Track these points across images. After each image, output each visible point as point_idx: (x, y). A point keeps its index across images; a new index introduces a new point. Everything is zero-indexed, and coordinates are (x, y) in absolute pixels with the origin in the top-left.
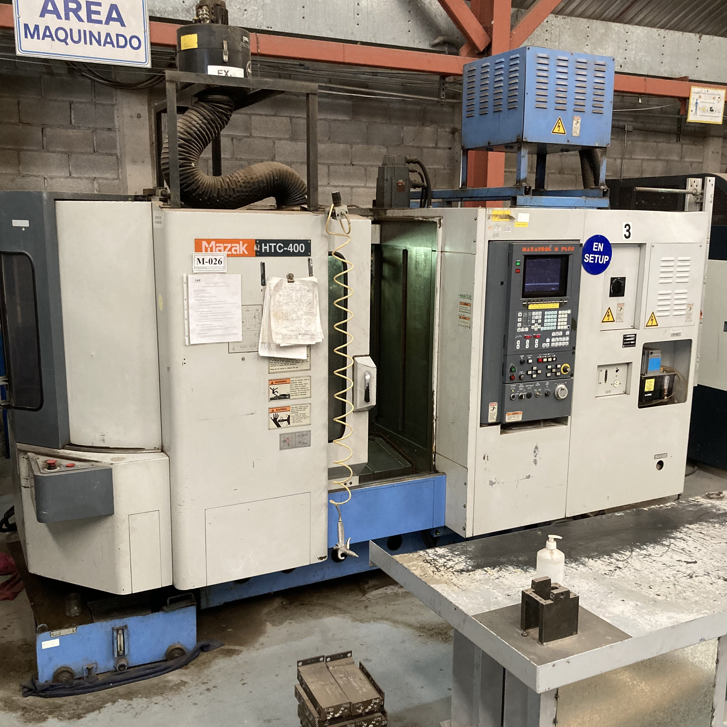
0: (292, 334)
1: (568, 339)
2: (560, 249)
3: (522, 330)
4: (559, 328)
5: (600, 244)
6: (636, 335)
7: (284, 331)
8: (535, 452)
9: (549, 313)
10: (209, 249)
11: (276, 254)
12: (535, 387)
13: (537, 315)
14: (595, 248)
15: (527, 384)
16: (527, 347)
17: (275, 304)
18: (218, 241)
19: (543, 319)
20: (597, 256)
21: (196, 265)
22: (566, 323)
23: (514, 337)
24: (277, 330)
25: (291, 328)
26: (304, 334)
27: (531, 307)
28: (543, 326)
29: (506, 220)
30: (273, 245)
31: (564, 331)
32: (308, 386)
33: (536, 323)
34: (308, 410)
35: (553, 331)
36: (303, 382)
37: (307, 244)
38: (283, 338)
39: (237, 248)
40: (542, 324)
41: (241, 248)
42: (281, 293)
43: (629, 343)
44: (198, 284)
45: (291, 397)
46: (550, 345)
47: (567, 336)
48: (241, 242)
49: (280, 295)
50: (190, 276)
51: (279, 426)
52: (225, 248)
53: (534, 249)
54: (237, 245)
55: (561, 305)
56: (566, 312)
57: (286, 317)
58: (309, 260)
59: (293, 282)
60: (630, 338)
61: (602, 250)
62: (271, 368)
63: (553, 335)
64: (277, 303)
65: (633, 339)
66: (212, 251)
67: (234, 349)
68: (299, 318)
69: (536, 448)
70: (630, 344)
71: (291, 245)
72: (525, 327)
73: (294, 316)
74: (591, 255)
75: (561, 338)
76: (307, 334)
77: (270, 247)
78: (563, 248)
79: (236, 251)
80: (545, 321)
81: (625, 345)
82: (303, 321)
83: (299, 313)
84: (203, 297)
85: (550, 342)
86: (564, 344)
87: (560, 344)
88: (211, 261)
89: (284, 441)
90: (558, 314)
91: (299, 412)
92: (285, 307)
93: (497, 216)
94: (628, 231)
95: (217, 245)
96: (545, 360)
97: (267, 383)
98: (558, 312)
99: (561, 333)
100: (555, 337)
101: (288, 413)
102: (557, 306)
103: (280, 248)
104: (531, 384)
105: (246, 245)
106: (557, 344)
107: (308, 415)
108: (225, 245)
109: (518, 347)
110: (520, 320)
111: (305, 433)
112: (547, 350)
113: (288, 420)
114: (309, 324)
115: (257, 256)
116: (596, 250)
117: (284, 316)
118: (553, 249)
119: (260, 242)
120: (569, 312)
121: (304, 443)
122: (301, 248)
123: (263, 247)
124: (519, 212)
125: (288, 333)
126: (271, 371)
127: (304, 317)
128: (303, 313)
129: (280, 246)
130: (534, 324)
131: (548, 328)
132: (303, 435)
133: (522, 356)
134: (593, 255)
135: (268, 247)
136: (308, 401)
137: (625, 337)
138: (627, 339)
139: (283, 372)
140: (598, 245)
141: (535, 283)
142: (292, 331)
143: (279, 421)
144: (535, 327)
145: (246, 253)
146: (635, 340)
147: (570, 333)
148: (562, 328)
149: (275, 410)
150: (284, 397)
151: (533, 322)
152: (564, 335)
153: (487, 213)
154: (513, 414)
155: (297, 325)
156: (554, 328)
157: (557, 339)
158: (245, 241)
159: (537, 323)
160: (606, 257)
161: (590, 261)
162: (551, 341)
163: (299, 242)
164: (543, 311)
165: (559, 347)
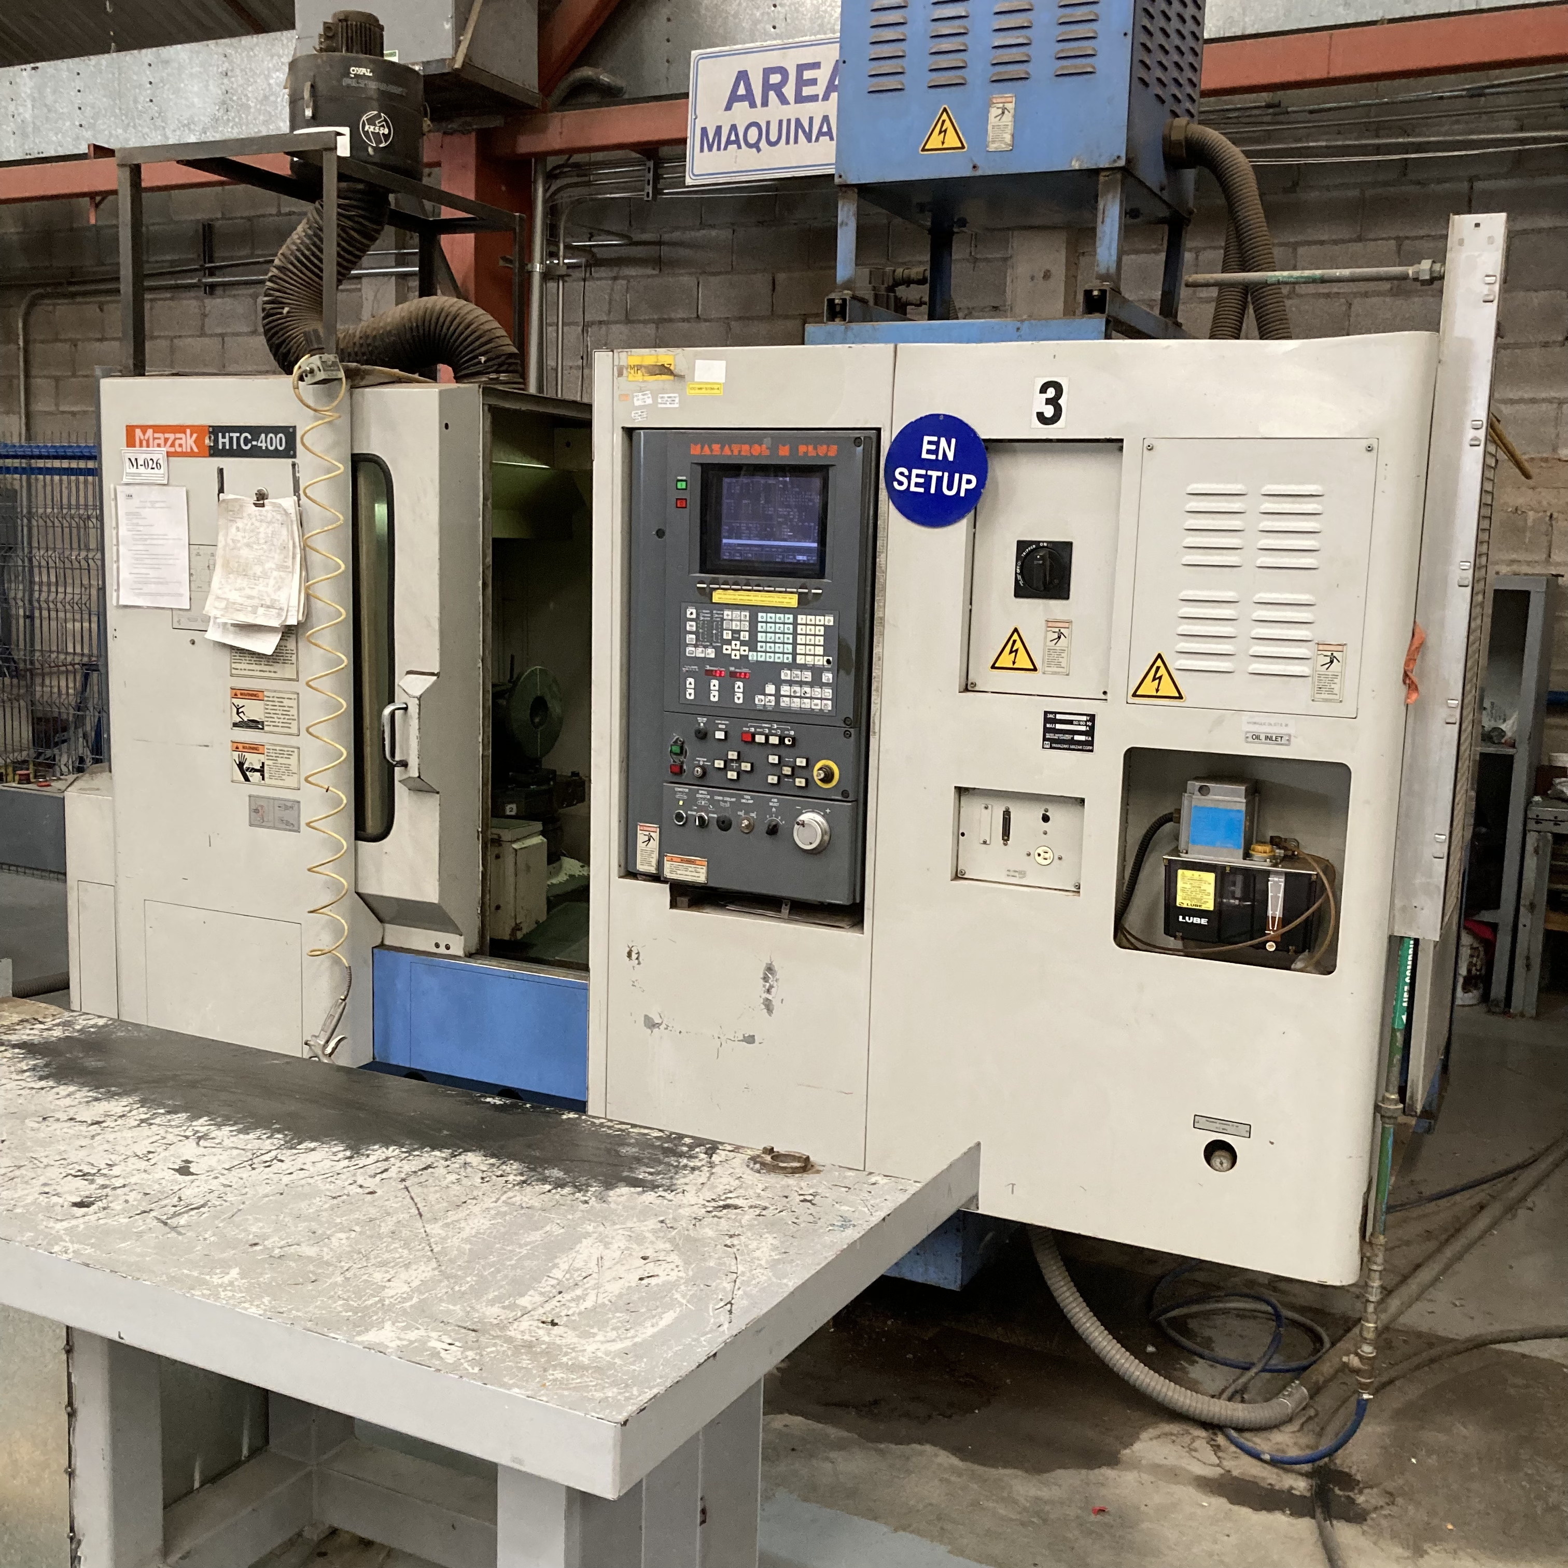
0: (250, 602)
1: (828, 693)
2: (794, 450)
3: (699, 653)
4: (800, 660)
5: (943, 440)
6: (1092, 718)
7: (234, 596)
8: (765, 979)
9: (771, 616)
10: (144, 443)
11: (240, 453)
12: (737, 806)
13: (736, 621)
14: (929, 452)
15: (720, 794)
16: (714, 697)
17: (227, 545)
18: (157, 429)
19: (753, 631)
20: (935, 474)
21: (128, 471)
22: (820, 650)
23: (680, 670)
24: (219, 592)
25: (248, 592)
26: (268, 607)
27: (718, 597)
28: (753, 649)
29: (664, 377)
30: (235, 435)
31: (817, 671)
32: (294, 712)
33: (734, 639)
34: (293, 761)
35: (784, 665)
36: (286, 702)
37: (290, 433)
38: (226, 608)
39: (183, 442)
40: (752, 644)
41: (188, 442)
42: (240, 524)
43: (1068, 737)
44: (130, 501)
45: (266, 728)
46: (777, 702)
47: (827, 685)
48: (188, 431)
49: (238, 529)
50: (119, 488)
51: (247, 779)
52: (166, 440)
53: (722, 448)
54: (182, 435)
55: (803, 600)
56: (820, 619)
57: (243, 571)
58: (294, 465)
59: (263, 505)
60: (1070, 722)
61: (951, 457)
62: (234, 666)
63: (783, 677)
64: (230, 542)
65: (1083, 728)
66: (148, 446)
67: (179, 622)
68: (265, 575)
69: (770, 969)
70: (1073, 742)
71: (263, 436)
72: (705, 647)
73: (258, 570)
74: (915, 472)
75: (808, 689)
76: (273, 607)
77: (231, 439)
78: (802, 449)
79: (180, 445)
80: (761, 636)
81: (1052, 741)
82: (272, 582)
83: (268, 565)
84: (137, 525)
85: (778, 695)
86: (817, 705)
87: (807, 704)
88: (146, 464)
89: (256, 811)
90: (795, 624)
91: (280, 760)
92: (245, 552)
93: (639, 367)
94: (1053, 401)
95: (156, 435)
96: (760, 739)
97: (229, 693)
98: (795, 619)
99: (808, 676)
100: (790, 683)
101: (262, 758)
102: (792, 601)
103: (246, 441)
104: (731, 796)
105: (195, 435)
106: (796, 703)
107: (294, 768)
108: (167, 435)
109: (690, 694)
110: (691, 626)
111: (289, 804)
112: (764, 715)
113: (261, 771)
114: (279, 588)
115: (211, 455)
116: (933, 457)
117: (241, 569)
118: (774, 448)
119: (216, 431)
120: (829, 620)
121: (287, 823)
122: (278, 442)
123: (221, 440)
124: (697, 356)
125: (240, 600)
126: (234, 672)
127: (275, 573)
128: (274, 566)
129: (246, 438)
130: (729, 642)
131: (770, 658)
132: (287, 808)
133: (702, 720)
134: (923, 472)
135: (227, 440)
136: (293, 741)
137: (1050, 718)
138: (1058, 726)
139: (251, 677)
140: (937, 444)
141: (750, 539)
142: (250, 597)
143: (248, 769)
144: (735, 651)
145: (196, 450)
146: (1091, 732)
147: (836, 677)
148: (810, 660)
149: (240, 746)
150: (254, 724)
151: (727, 635)
152: (817, 682)
153: (616, 363)
154: (682, 861)
155: (261, 588)
156: (788, 659)
157: (798, 689)
158: (194, 429)
159: (738, 639)
160: (965, 477)
161: (913, 489)
162: (778, 690)
163: (276, 430)
164: (754, 610)
165: (802, 713)
